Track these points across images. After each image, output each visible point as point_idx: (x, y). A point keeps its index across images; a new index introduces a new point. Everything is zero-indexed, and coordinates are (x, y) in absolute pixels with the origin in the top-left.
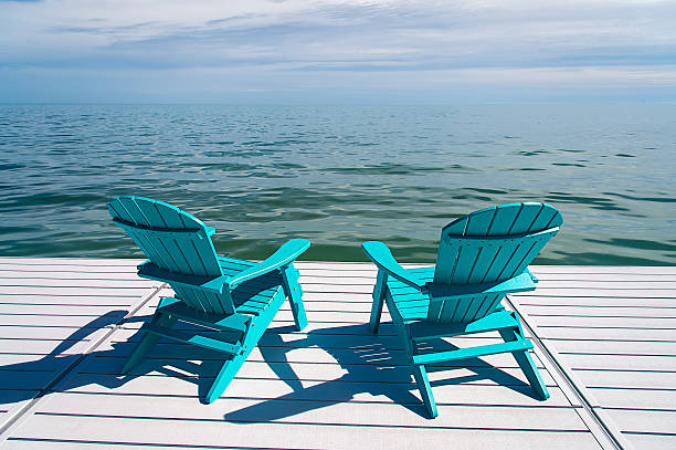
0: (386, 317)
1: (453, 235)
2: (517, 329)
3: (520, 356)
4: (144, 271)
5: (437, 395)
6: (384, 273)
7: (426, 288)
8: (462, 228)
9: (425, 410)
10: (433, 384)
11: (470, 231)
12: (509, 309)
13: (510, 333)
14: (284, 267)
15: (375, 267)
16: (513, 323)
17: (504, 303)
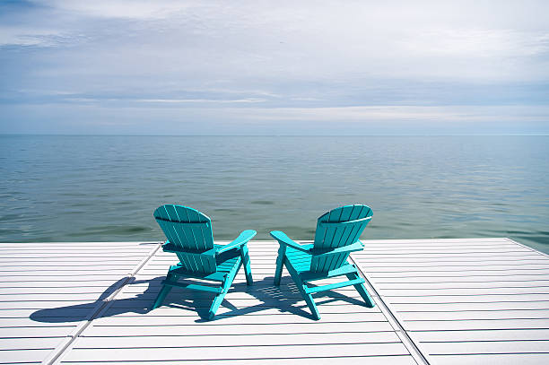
0: (285, 273)
1: (323, 222)
2: (356, 273)
3: (359, 287)
4: (167, 248)
5: (319, 309)
6: (283, 245)
7: (310, 251)
8: (326, 218)
9: (314, 317)
10: (317, 304)
11: (331, 219)
12: (351, 263)
13: (352, 276)
14: (242, 246)
15: (277, 243)
16: (354, 270)
17: (348, 259)
